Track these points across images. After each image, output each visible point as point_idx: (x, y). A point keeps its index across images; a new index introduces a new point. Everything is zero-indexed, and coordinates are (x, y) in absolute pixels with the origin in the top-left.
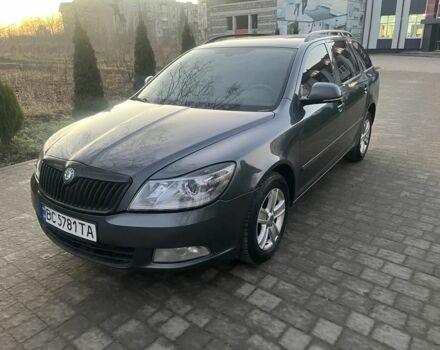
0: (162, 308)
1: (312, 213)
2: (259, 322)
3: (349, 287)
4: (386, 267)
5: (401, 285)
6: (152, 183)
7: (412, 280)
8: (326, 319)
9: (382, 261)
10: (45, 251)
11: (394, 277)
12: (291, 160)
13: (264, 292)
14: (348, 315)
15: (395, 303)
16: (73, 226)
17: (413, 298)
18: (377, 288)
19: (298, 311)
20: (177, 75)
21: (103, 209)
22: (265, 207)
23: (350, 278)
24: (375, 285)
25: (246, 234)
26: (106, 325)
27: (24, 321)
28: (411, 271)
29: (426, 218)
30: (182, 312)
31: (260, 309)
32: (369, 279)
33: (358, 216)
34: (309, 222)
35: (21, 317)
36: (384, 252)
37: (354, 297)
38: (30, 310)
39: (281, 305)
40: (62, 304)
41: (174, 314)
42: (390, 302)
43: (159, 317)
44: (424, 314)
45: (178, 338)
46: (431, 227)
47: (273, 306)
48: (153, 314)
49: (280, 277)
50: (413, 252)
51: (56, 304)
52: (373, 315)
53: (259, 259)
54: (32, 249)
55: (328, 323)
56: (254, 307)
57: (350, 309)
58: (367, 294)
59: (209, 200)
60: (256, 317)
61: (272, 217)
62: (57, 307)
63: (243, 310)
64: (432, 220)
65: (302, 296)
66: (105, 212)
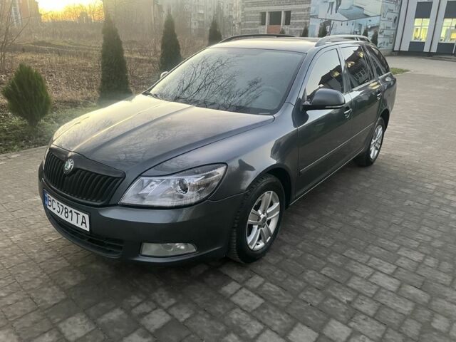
0: (147, 298)
1: (311, 216)
2: (239, 321)
3: (333, 294)
4: (375, 276)
5: (385, 296)
7: (398, 293)
8: (304, 324)
9: (371, 270)
10: (49, 234)
11: (381, 287)
12: (288, 164)
13: (248, 292)
14: (326, 323)
15: (375, 315)
16: (70, 214)
17: (395, 311)
18: (361, 297)
19: (278, 314)
21: (96, 202)
22: (257, 208)
23: (337, 284)
24: (359, 293)
25: (235, 234)
26: (92, 312)
27: (17, 301)
28: (398, 283)
29: (426, 229)
30: (165, 305)
31: (241, 309)
32: (355, 287)
33: (357, 222)
34: (306, 225)
35: (15, 297)
36: (375, 261)
37: (336, 304)
38: (25, 291)
39: (263, 306)
40: (55, 287)
41: (158, 307)
42: (371, 312)
43: (143, 308)
44: (404, 328)
45: (157, 330)
46: (429, 239)
47: (254, 307)
48: (138, 305)
49: (267, 278)
50: (404, 263)
51: (49, 287)
52: (352, 324)
53: (248, 259)
54: (38, 231)
55: (305, 328)
56: (236, 306)
57: (330, 316)
58: (349, 303)
59: (198, 199)
60: (236, 316)
61: (264, 218)
62: (50, 290)
63: (224, 308)
64: (431, 232)
65: (285, 298)
66: (98, 204)
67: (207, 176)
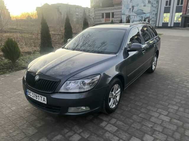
0: (71, 130)
1: (132, 94)
2: (109, 137)
3: (145, 124)
4: (160, 116)
5: (165, 124)
6: (68, 82)
7: (170, 122)
8: (135, 137)
9: (158, 114)
10: (27, 106)
11: (163, 120)
12: (123, 73)
13: (111, 125)
14: (143, 136)
15: (162, 131)
16: (38, 97)
17: (170, 129)
18: (156, 125)
19: (124, 133)
20: (81, 38)
21: (49, 92)
22: (112, 92)
23: (146, 120)
24: (155, 123)
25: (104, 102)
26: (49, 136)
27: (18, 134)
28: (170, 118)
29: (177, 97)
30: (78, 132)
31: (109, 132)
32: (153, 121)
33: (151, 95)
34: (130, 98)
35: (17, 132)
36: (160, 110)
37: (147, 128)
38: (21, 130)
39: (117, 131)
40: (33, 127)
41: (75, 133)
42: (161, 130)
43: (70, 134)
44: (174, 136)
46: (179, 100)
47: (114, 131)
48: (67, 132)
49: (118, 119)
50: (171, 110)
51: (30, 127)
52: (154, 136)
53: (110, 112)
54: (22, 105)
55: (136, 138)
56: (107, 131)
57: (145, 133)
58: (152, 127)
59: (90, 89)
60: (107, 135)
61: (115, 95)
62: (31, 129)
63: (102, 132)
64: (180, 98)
65: (126, 127)
66: (50, 92)
67: (93, 80)
